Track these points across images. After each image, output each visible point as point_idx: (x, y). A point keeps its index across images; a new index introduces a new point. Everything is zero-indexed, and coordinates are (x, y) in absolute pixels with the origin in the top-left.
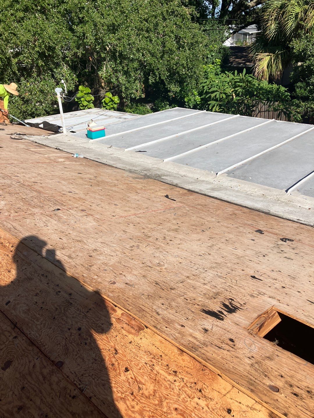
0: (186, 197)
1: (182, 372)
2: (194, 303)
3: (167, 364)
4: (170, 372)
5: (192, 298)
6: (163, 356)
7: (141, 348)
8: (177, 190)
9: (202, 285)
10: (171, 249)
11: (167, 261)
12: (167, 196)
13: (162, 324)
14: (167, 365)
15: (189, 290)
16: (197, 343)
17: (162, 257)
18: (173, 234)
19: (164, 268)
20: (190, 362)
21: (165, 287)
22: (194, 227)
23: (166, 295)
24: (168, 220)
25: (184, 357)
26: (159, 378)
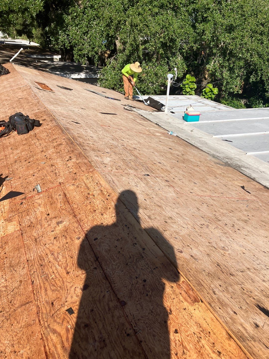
0: (261, 193)
1: (226, 355)
2: (250, 296)
3: (214, 342)
4: (215, 351)
5: (249, 290)
6: (212, 333)
7: (193, 318)
8: (254, 184)
9: (261, 281)
10: (237, 237)
11: (232, 248)
12: (243, 187)
13: (217, 304)
14: (214, 344)
15: (247, 282)
16: (246, 335)
17: (227, 242)
18: (242, 224)
19: (227, 253)
20: (235, 350)
21: (225, 271)
22: (264, 224)
23: (225, 279)
24: (239, 209)
25: (231, 343)
26: (204, 351)
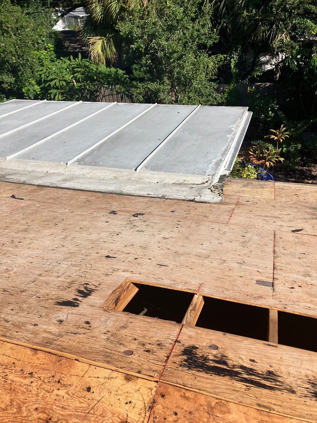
0: (36, 194)
1: (38, 371)
2: (48, 299)
3: (21, 368)
4: (26, 376)
5: (45, 295)
6: (16, 362)
8: (25, 187)
9: (55, 279)
10: (20, 251)
11: (16, 265)
12: (13, 197)
13: (13, 330)
14: (22, 370)
15: (41, 288)
16: (52, 337)
17: (9, 262)
18: (22, 235)
19: (12, 272)
20: (45, 358)
21: (15, 292)
22: (46, 223)
23: (16, 300)
24: (15, 222)
25: (38, 356)
26: (15, 386)
